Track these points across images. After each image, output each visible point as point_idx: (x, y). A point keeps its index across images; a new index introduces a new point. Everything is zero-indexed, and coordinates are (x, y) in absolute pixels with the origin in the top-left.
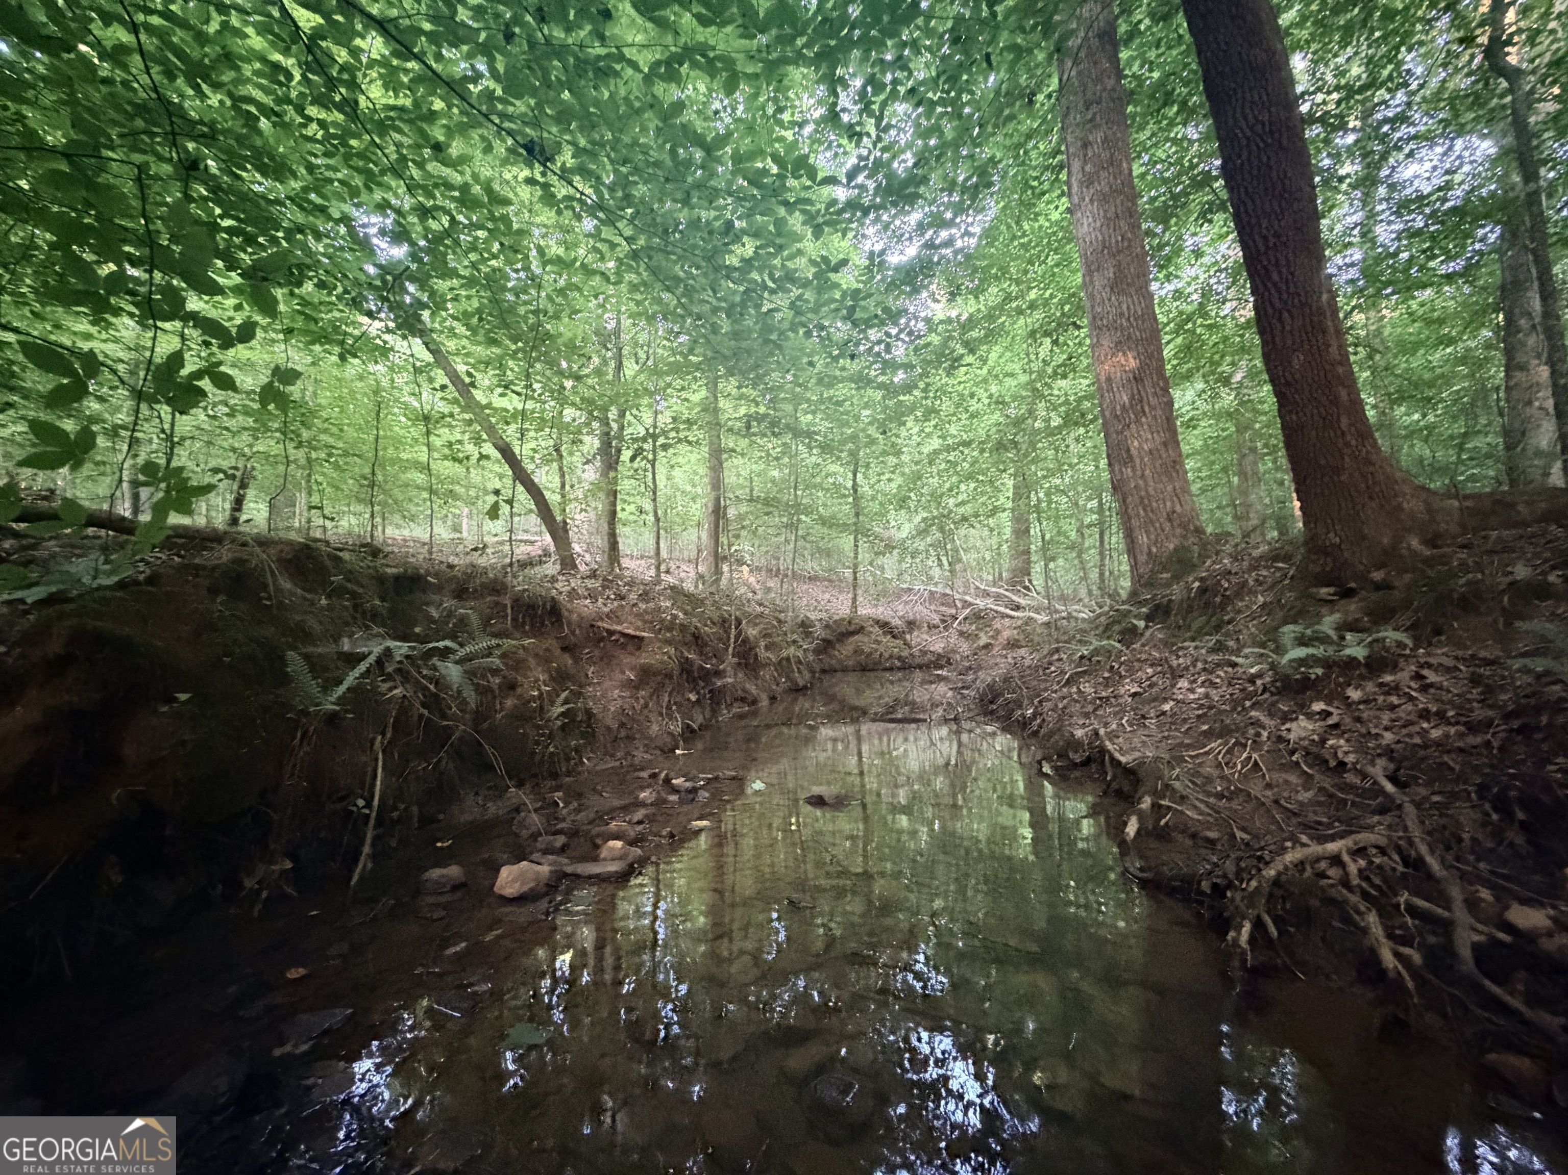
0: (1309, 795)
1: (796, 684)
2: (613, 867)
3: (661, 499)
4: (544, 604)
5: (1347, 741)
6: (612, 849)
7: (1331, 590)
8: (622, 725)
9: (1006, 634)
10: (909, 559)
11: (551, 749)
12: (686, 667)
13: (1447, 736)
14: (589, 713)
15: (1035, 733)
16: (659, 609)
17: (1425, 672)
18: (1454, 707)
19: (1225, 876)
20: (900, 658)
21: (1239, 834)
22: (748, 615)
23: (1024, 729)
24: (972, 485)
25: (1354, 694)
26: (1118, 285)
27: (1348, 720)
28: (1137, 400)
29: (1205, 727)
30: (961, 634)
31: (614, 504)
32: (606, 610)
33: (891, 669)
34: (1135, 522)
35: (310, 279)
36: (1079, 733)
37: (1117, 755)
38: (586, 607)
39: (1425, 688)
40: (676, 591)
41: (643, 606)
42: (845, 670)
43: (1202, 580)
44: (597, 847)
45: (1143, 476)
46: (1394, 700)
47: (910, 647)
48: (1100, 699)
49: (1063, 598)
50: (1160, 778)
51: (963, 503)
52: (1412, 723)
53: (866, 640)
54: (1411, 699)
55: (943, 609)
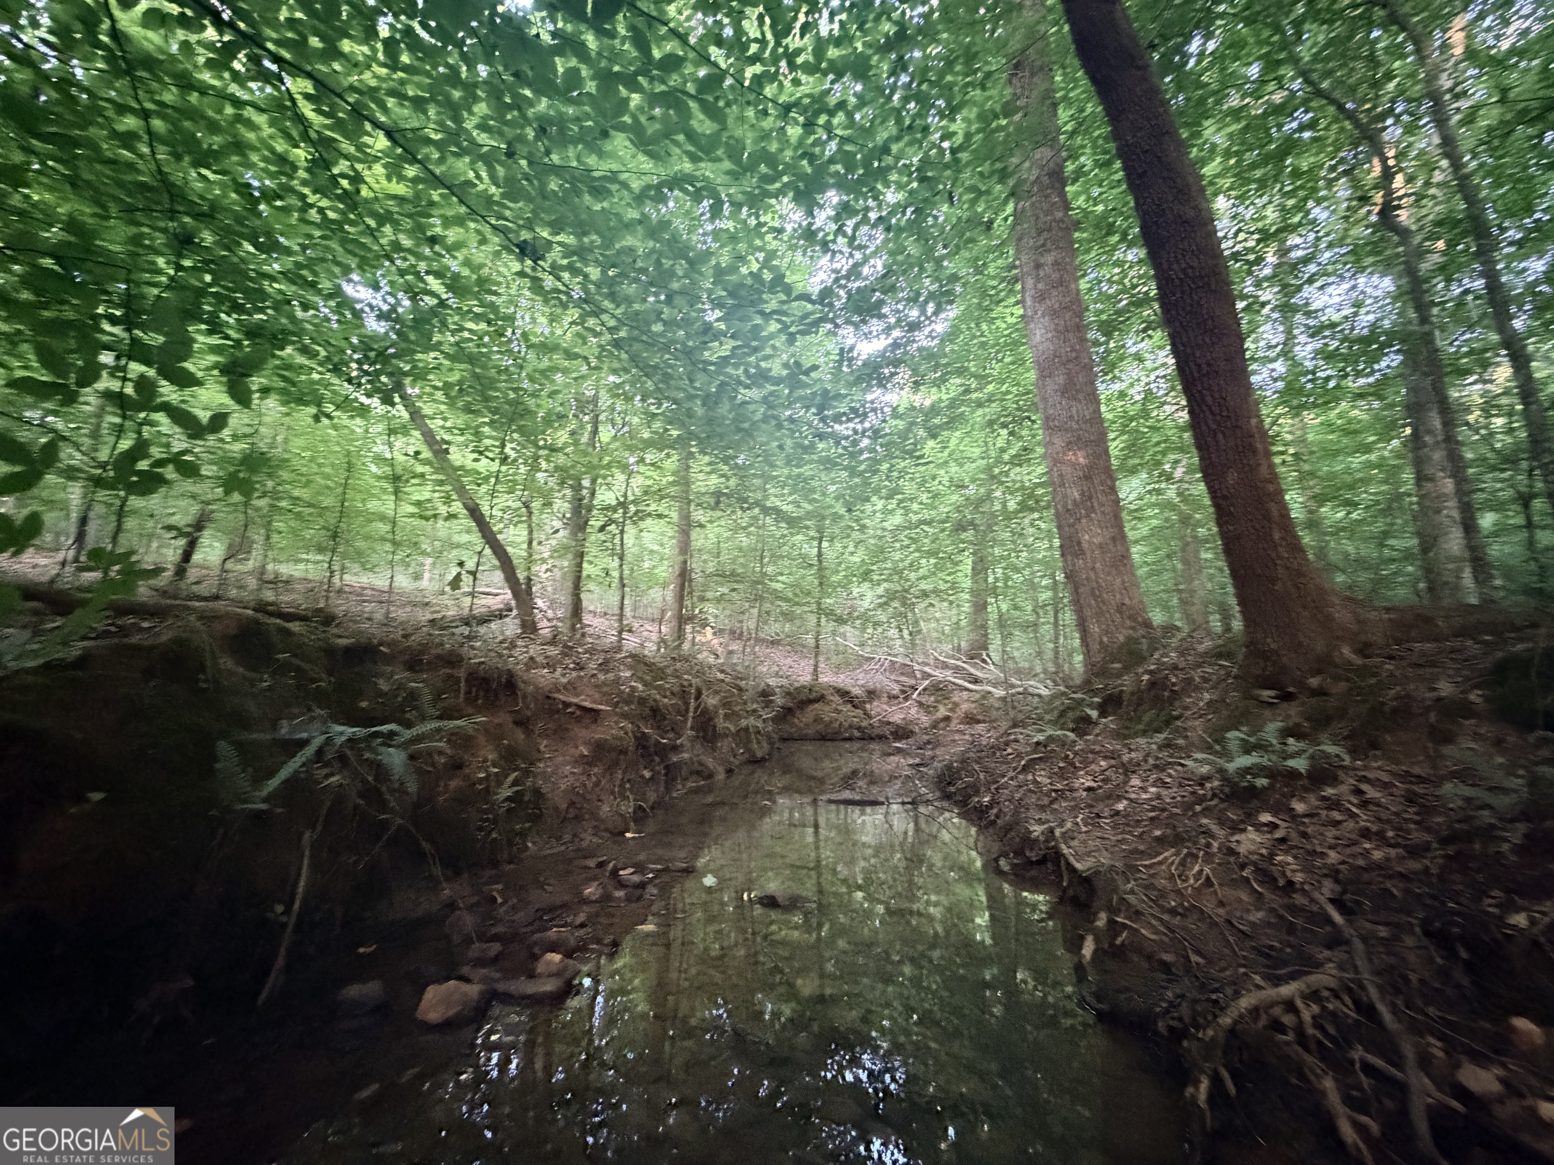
0: (1260, 915)
1: (754, 755)
2: (549, 986)
3: (629, 558)
4: (500, 676)
5: (1295, 857)
6: (549, 963)
7: (1271, 693)
8: (572, 804)
9: (965, 707)
10: (870, 631)
11: (494, 835)
12: (641, 740)
13: (1388, 859)
14: (537, 792)
15: (993, 823)
16: (617, 681)
17: (1364, 787)
18: (1394, 829)
19: (1180, 1019)
20: (859, 728)
21: (1195, 958)
22: (709, 683)
23: (980, 819)
24: (932, 561)
25: (1299, 807)
26: (1069, 390)
27: (1294, 835)
28: (1087, 497)
29: (1158, 833)
30: (921, 704)
31: (580, 565)
32: (564, 680)
33: (850, 739)
34: (1088, 613)
35: (293, 343)
36: (1037, 830)
37: (1072, 860)
38: (543, 676)
39: (1364, 804)
40: (637, 659)
41: (602, 677)
42: (803, 738)
43: (1150, 672)
44: (536, 958)
45: (1093, 569)
46: (1336, 815)
47: (870, 717)
48: (1056, 791)
49: (1018, 672)
50: (1115, 890)
51: (924, 577)
52: (1355, 843)
53: (827, 708)
54: (1353, 816)
55: (903, 679)
